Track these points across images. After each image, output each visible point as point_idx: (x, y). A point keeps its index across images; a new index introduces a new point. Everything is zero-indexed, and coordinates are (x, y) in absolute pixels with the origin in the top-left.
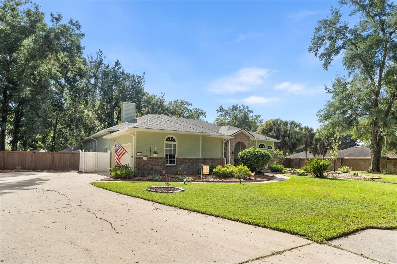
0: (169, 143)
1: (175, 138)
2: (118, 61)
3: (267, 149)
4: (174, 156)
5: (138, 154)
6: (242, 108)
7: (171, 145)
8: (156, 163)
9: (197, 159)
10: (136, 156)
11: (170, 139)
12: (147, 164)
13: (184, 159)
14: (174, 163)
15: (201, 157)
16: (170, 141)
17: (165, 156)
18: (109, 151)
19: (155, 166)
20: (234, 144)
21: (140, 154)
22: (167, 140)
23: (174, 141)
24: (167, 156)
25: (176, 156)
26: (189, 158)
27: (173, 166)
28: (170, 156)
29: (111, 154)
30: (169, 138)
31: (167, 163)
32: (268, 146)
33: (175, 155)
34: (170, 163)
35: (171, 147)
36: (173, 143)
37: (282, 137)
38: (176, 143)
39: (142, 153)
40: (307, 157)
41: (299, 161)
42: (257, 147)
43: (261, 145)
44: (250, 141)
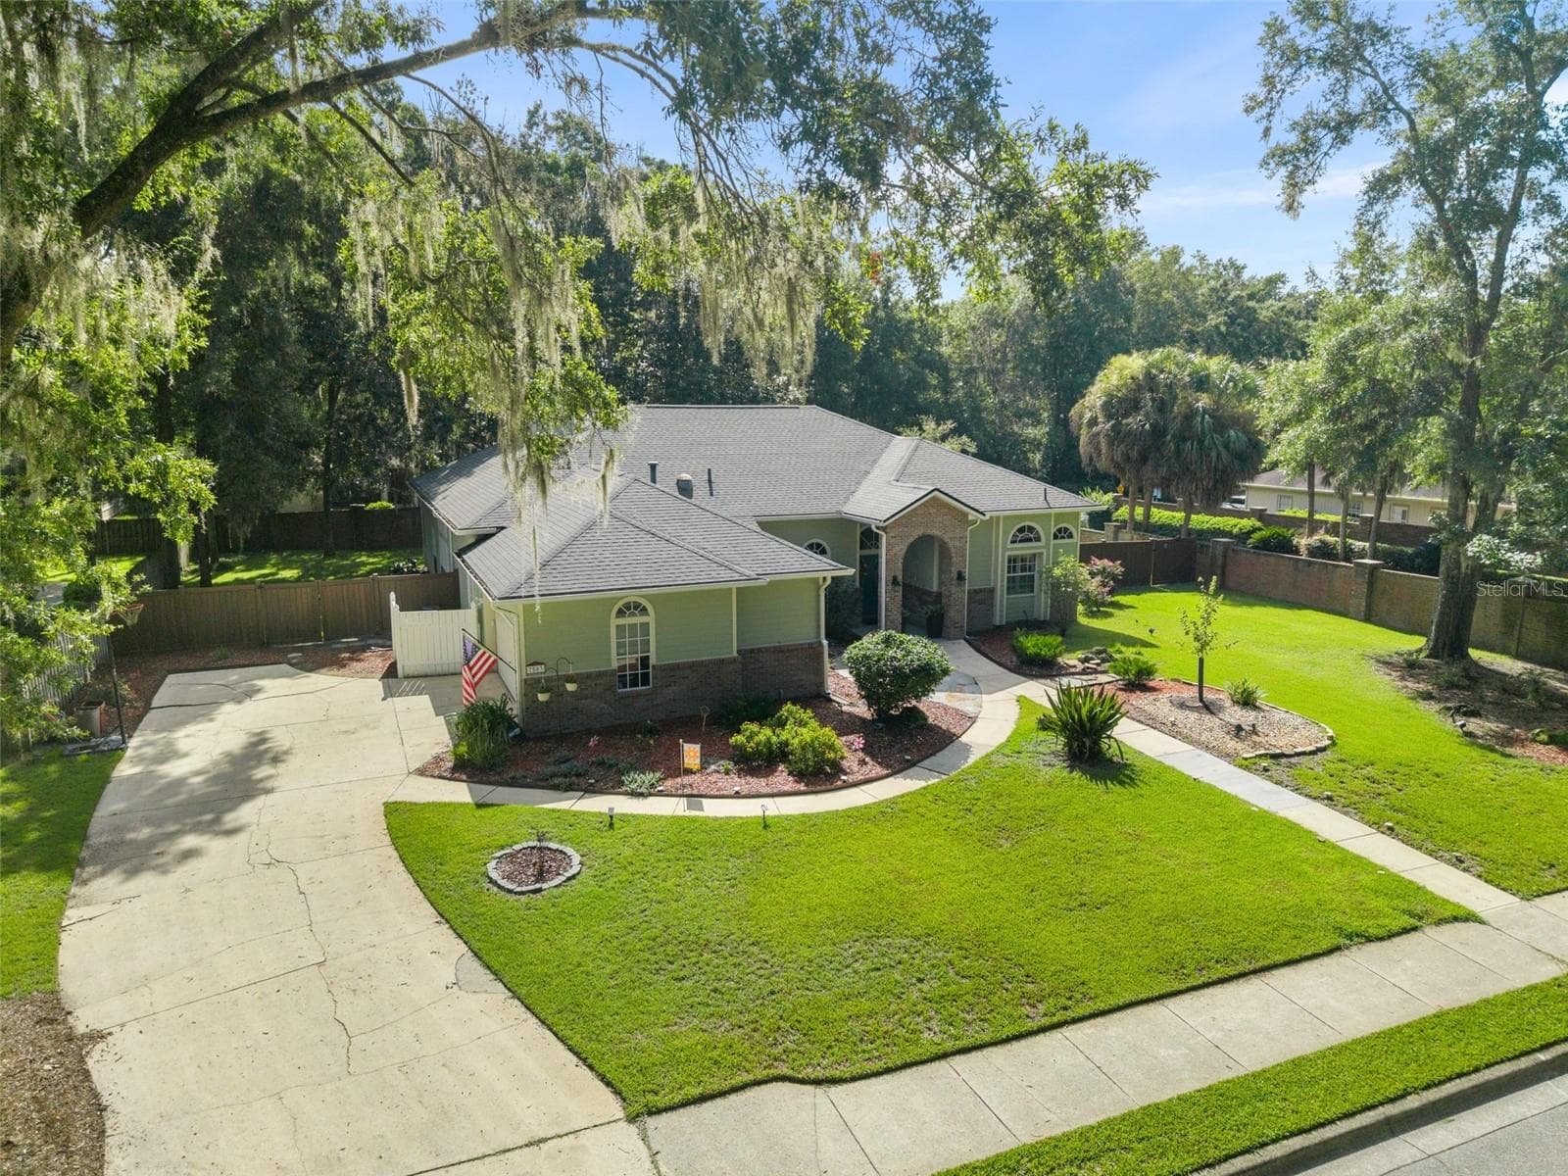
0: (627, 621)
1: (645, 603)
2: (538, 108)
3: (1048, 544)
5: (531, 670)
7: (633, 626)
8: (589, 691)
9: (722, 661)
10: (524, 676)
11: (629, 610)
12: (559, 698)
13: (678, 666)
14: (645, 682)
15: (735, 653)
16: (630, 615)
17: (615, 665)
18: (473, 605)
19: (584, 701)
20: (901, 549)
21: (538, 670)
22: (620, 615)
23: (644, 611)
24: (621, 662)
25: (652, 661)
27: (639, 695)
29: (480, 612)
30: (627, 606)
31: (625, 686)
32: (1053, 530)
33: (647, 658)
34: (634, 684)
35: (633, 634)
36: (638, 620)
37: (1173, 437)
38: (650, 619)
39: (542, 664)
40: (1311, 513)
41: (1225, 556)
42: (1005, 543)
43: (1021, 530)
44: (969, 527)
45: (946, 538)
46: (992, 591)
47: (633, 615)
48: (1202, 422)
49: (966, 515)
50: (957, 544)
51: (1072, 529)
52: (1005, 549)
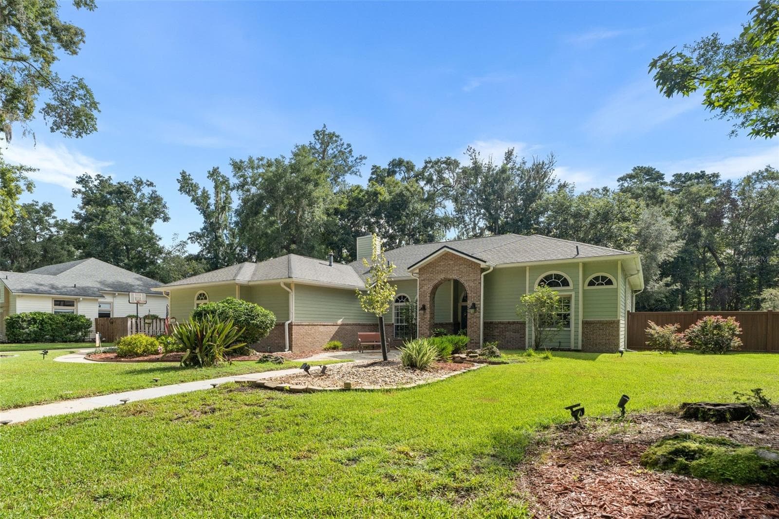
0: (200, 302)
1: (206, 294)
3: (576, 288)
30: (201, 295)
39: (175, 318)
42: (531, 287)
43: (549, 277)
44: (482, 272)
45: (462, 280)
46: (525, 324)
50: (472, 284)
51: (610, 277)
52: (532, 291)
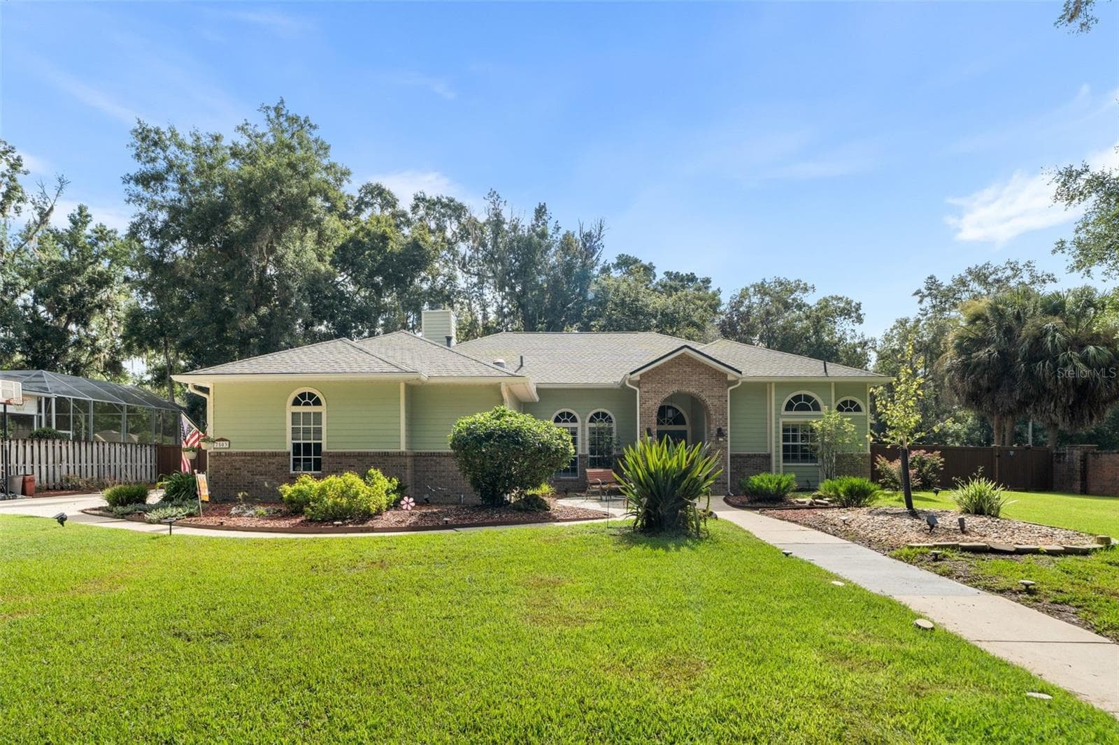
0: (301, 409)
1: (318, 394)
3: (830, 415)
4: (318, 446)
6: (1009, 273)
7: (306, 414)
8: (262, 469)
10: (211, 450)
11: (304, 399)
12: (238, 472)
13: (344, 455)
14: (318, 467)
15: (403, 448)
16: (305, 404)
17: (289, 448)
19: (258, 477)
20: (654, 403)
21: (223, 445)
22: (296, 402)
23: (317, 403)
24: (296, 447)
25: (324, 449)
26: (359, 453)
28: (307, 446)
30: (303, 395)
31: (299, 469)
32: (836, 401)
33: (321, 444)
34: (307, 468)
35: (307, 422)
36: (312, 409)
38: (323, 409)
39: (226, 440)
41: (1084, 460)
42: (778, 409)
43: (797, 398)
44: (729, 386)
45: (703, 396)
46: (768, 457)
47: (307, 404)
48: (1053, 341)
49: (725, 375)
50: (716, 402)
51: (859, 402)
52: (779, 415)
